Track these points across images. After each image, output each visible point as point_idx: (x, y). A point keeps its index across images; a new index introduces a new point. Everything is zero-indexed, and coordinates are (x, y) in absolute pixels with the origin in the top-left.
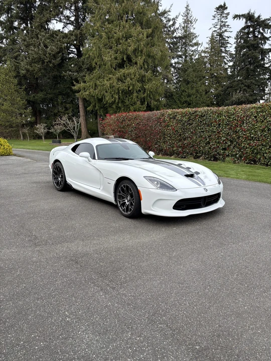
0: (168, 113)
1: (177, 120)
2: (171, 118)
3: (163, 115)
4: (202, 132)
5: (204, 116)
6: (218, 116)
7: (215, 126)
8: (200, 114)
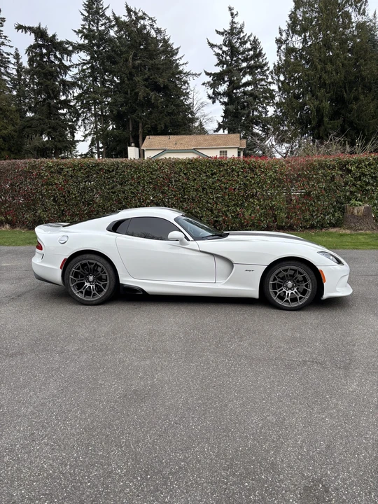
0: (45, 165)
1: (65, 175)
2: (52, 172)
3: (34, 167)
4: (112, 192)
5: (113, 171)
6: (135, 172)
7: (132, 185)
8: (106, 168)
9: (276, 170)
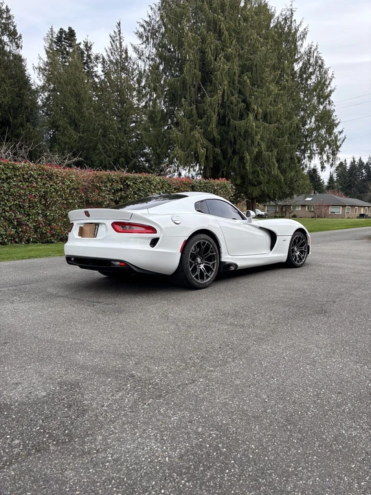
9: (73, 180)
